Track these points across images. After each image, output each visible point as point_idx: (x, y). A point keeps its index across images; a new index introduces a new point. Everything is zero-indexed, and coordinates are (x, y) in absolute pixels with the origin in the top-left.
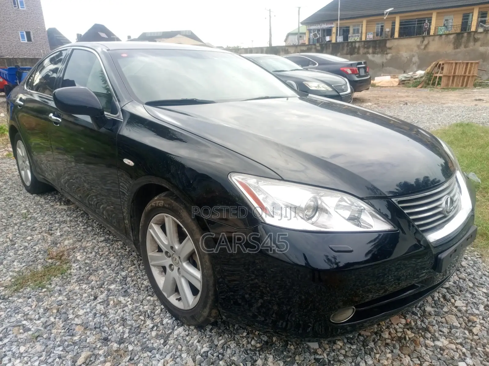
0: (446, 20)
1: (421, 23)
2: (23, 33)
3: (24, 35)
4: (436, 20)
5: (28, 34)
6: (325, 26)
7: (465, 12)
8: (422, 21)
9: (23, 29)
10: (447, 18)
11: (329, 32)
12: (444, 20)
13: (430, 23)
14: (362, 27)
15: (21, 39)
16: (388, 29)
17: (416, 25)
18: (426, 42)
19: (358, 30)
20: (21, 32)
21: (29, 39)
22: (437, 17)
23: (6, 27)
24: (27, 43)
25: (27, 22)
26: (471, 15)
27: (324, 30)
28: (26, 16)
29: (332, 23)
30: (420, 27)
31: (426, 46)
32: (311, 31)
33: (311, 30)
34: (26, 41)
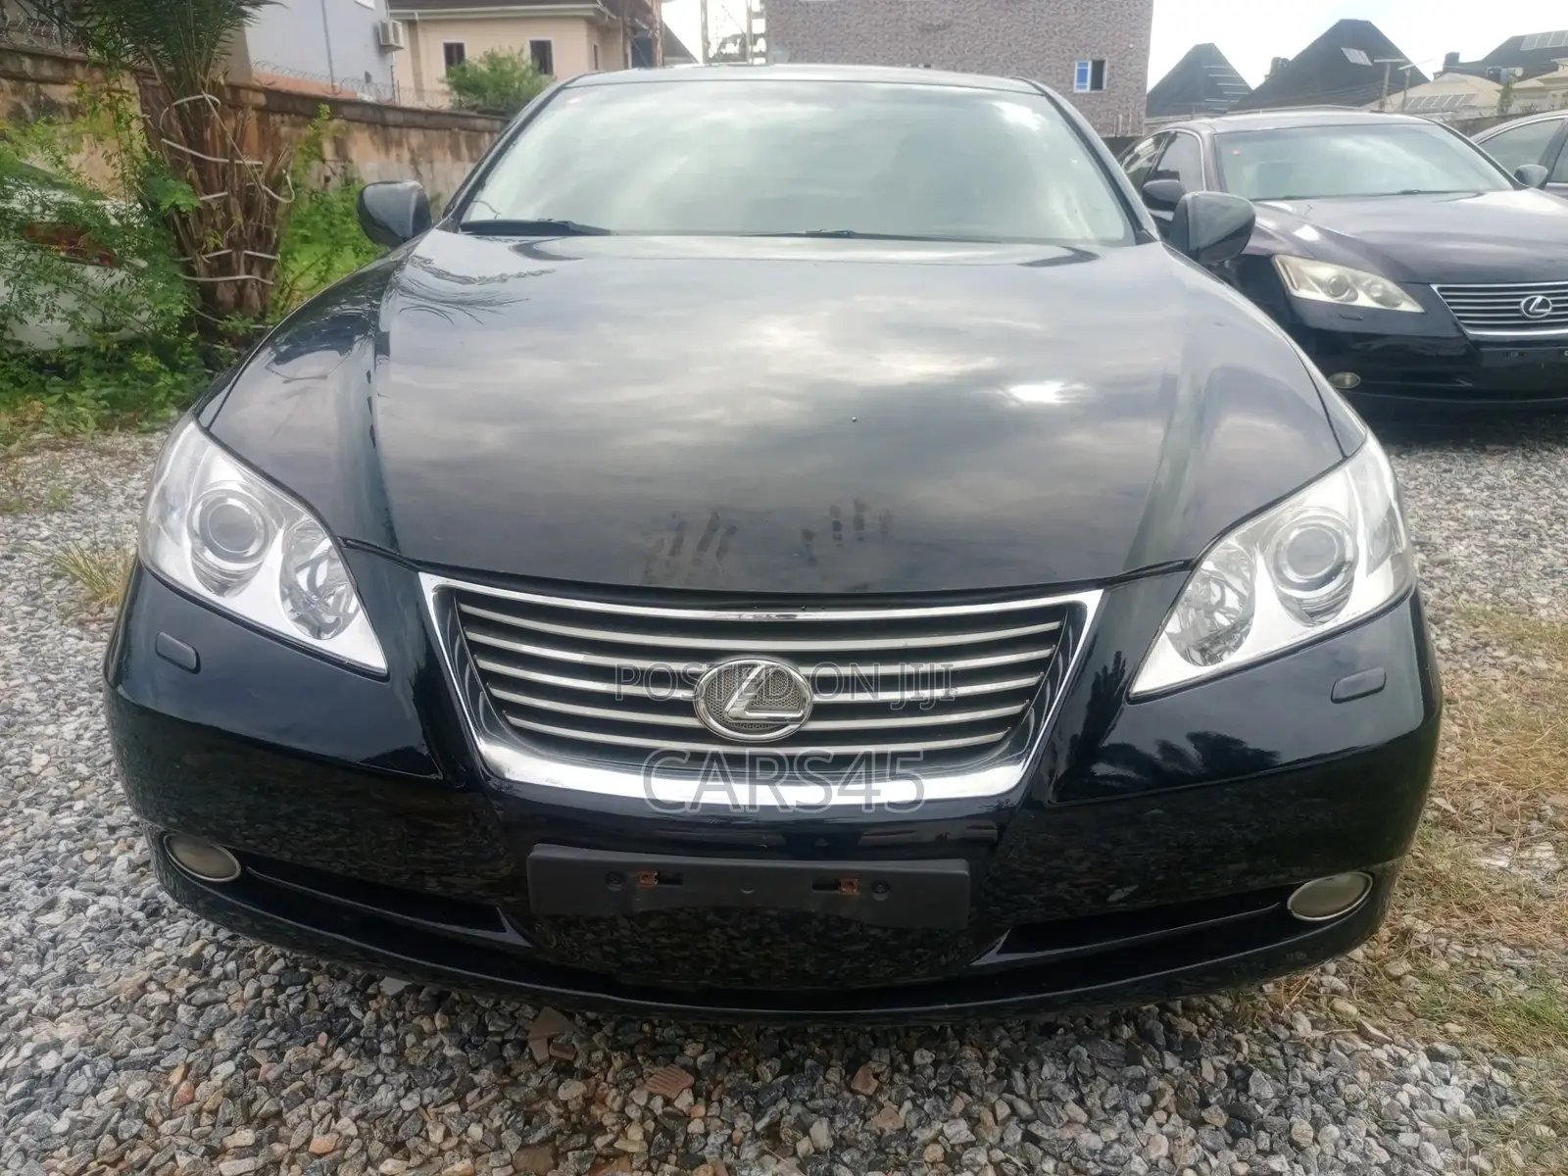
2: (1086, 64)
3: (1086, 71)
5: (1098, 66)
9: (1088, 55)
15: (1075, 84)
20: (1080, 64)
21: (1097, 84)
23: (1047, 52)
24: (1088, 95)
25: (1104, 33)
28: (1105, 15)
34: (1088, 90)
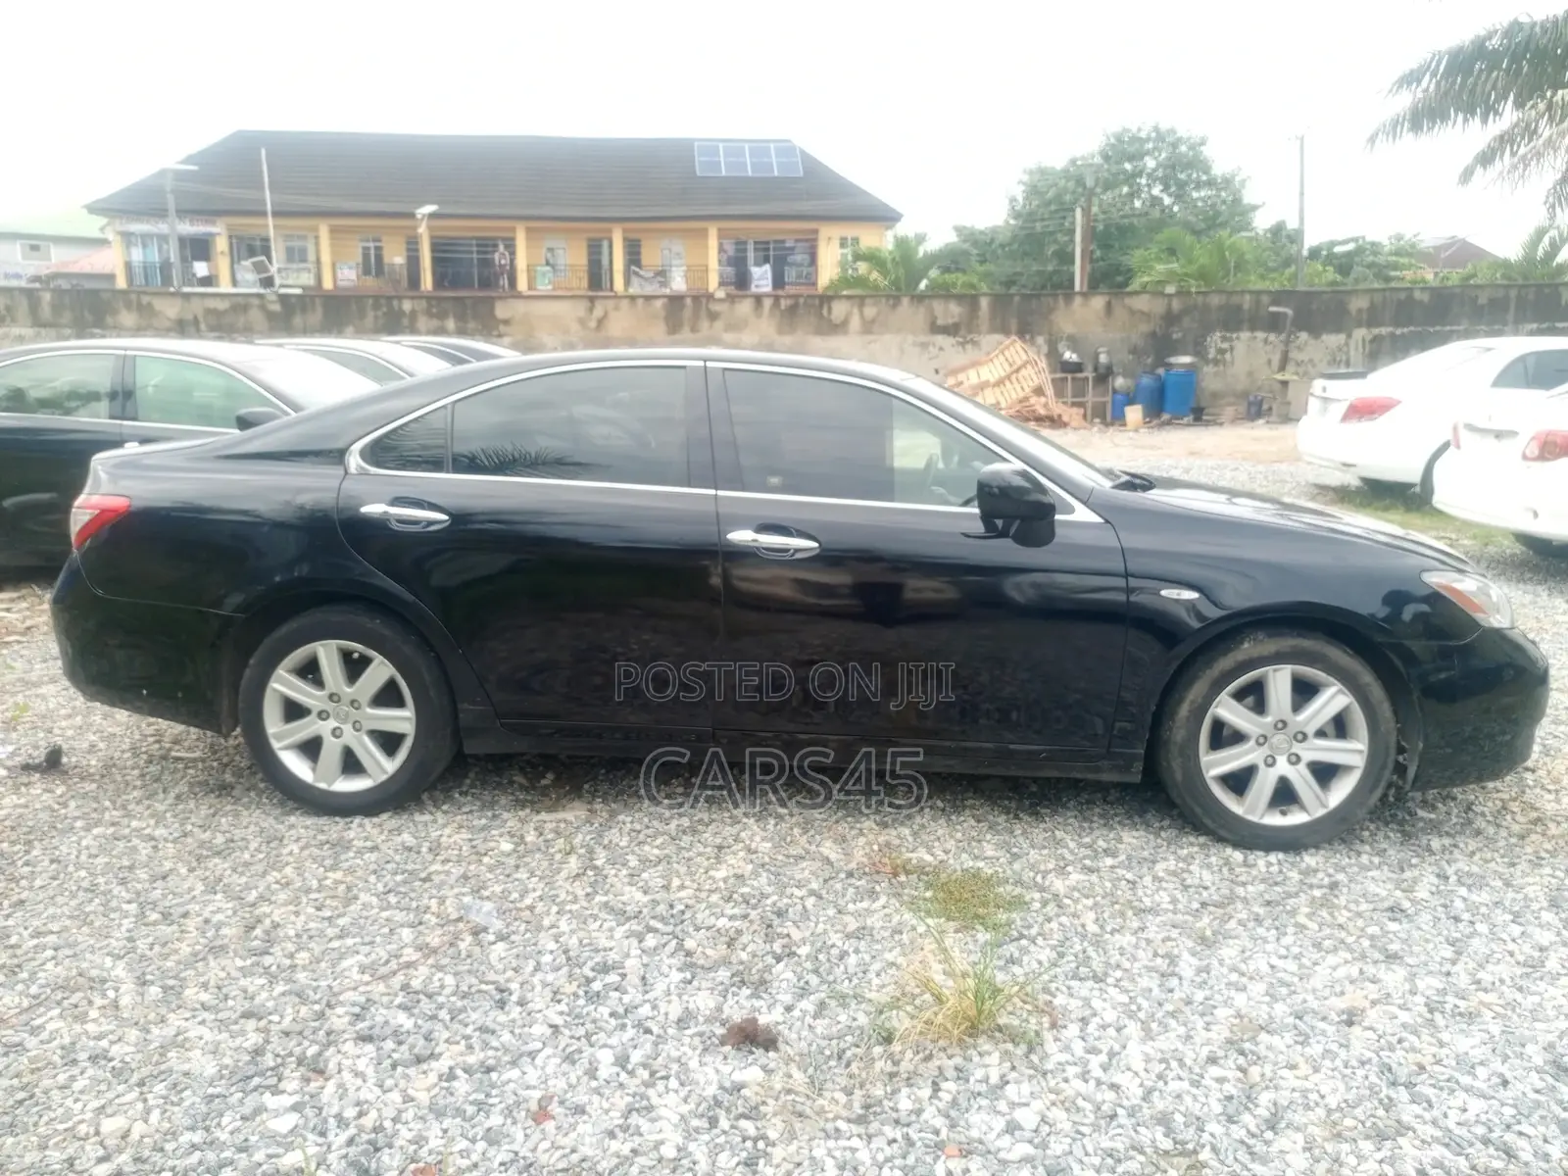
0: (551, 250)
1: (486, 253)
4: (528, 247)
6: (187, 228)
7: (592, 235)
8: (486, 246)
10: (549, 244)
11: (200, 248)
12: (544, 250)
13: (513, 253)
14: (317, 244)
16: (397, 259)
17: (475, 256)
18: (598, 312)
19: (303, 252)
22: (528, 239)
26: (605, 244)
27: (183, 241)
29: (213, 223)
30: (486, 263)
31: (600, 322)
32: (133, 239)
33: (132, 234)
